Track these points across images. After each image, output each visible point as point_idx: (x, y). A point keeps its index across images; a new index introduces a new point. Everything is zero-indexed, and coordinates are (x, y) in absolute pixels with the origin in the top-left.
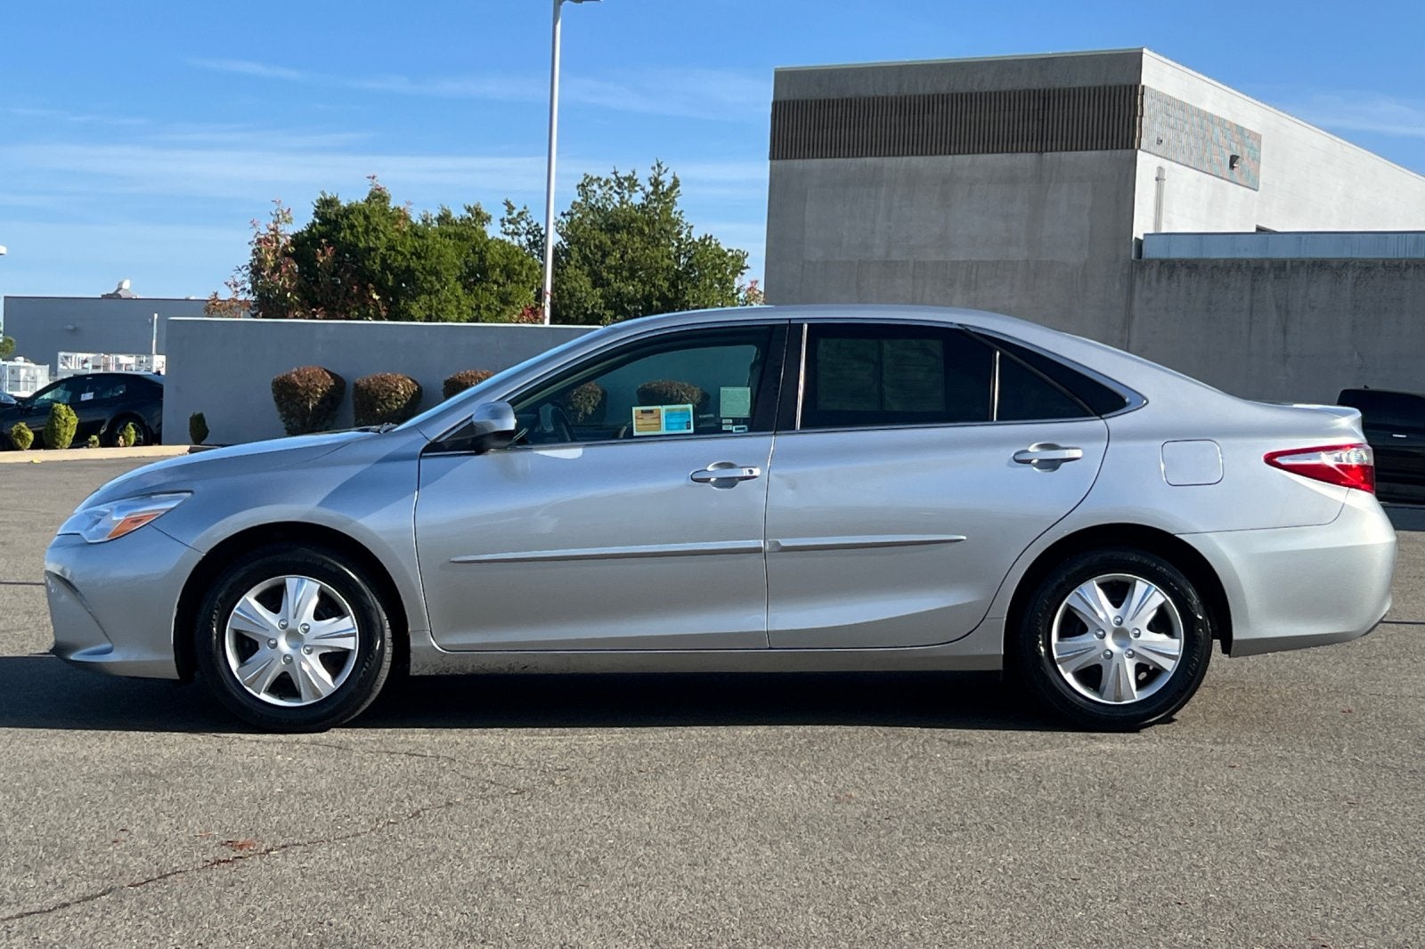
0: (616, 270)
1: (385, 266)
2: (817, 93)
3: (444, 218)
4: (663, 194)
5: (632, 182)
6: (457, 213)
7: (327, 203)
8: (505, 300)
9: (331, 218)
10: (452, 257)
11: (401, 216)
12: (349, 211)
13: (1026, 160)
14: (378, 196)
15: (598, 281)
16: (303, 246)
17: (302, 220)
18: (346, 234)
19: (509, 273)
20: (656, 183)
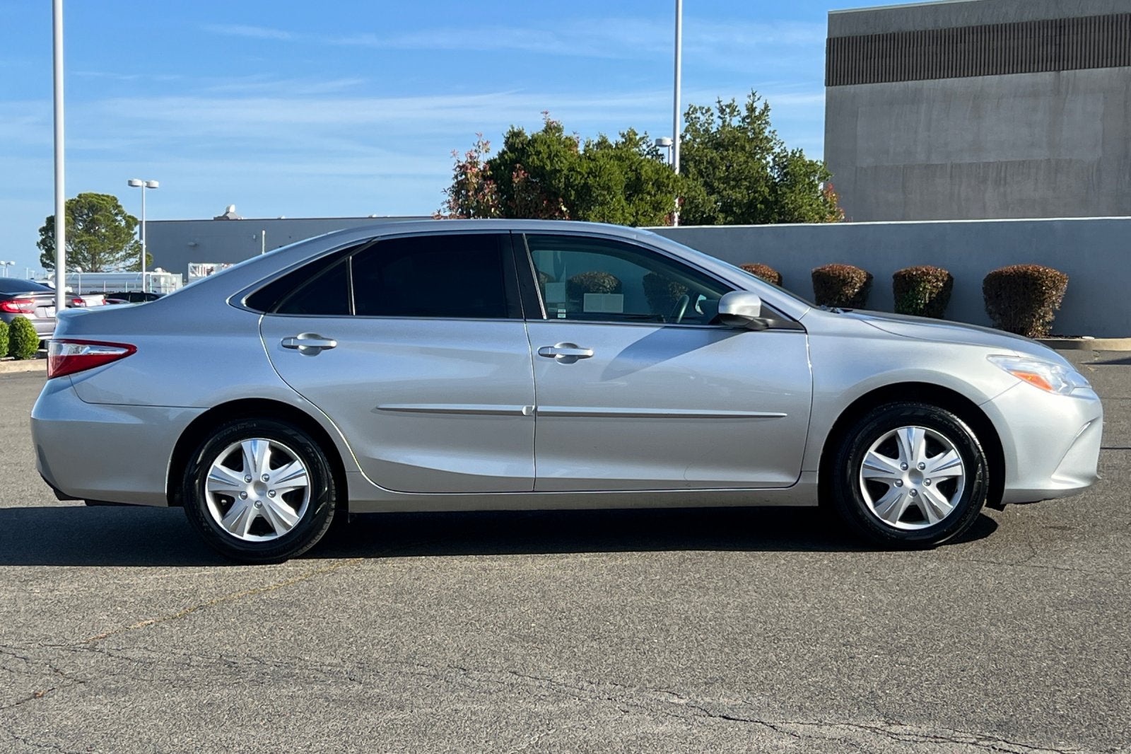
0: (726, 180)
1: (568, 185)
2: (862, 30)
3: (602, 144)
4: (755, 117)
5: (733, 109)
6: (614, 139)
7: (515, 135)
8: (657, 207)
9: (518, 147)
10: (617, 176)
11: (570, 144)
12: (533, 141)
13: (1047, 77)
14: (551, 128)
15: (711, 190)
16: (499, 170)
17: (496, 149)
18: (534, 160)
19: (659, 185)
20: (751, 109)
